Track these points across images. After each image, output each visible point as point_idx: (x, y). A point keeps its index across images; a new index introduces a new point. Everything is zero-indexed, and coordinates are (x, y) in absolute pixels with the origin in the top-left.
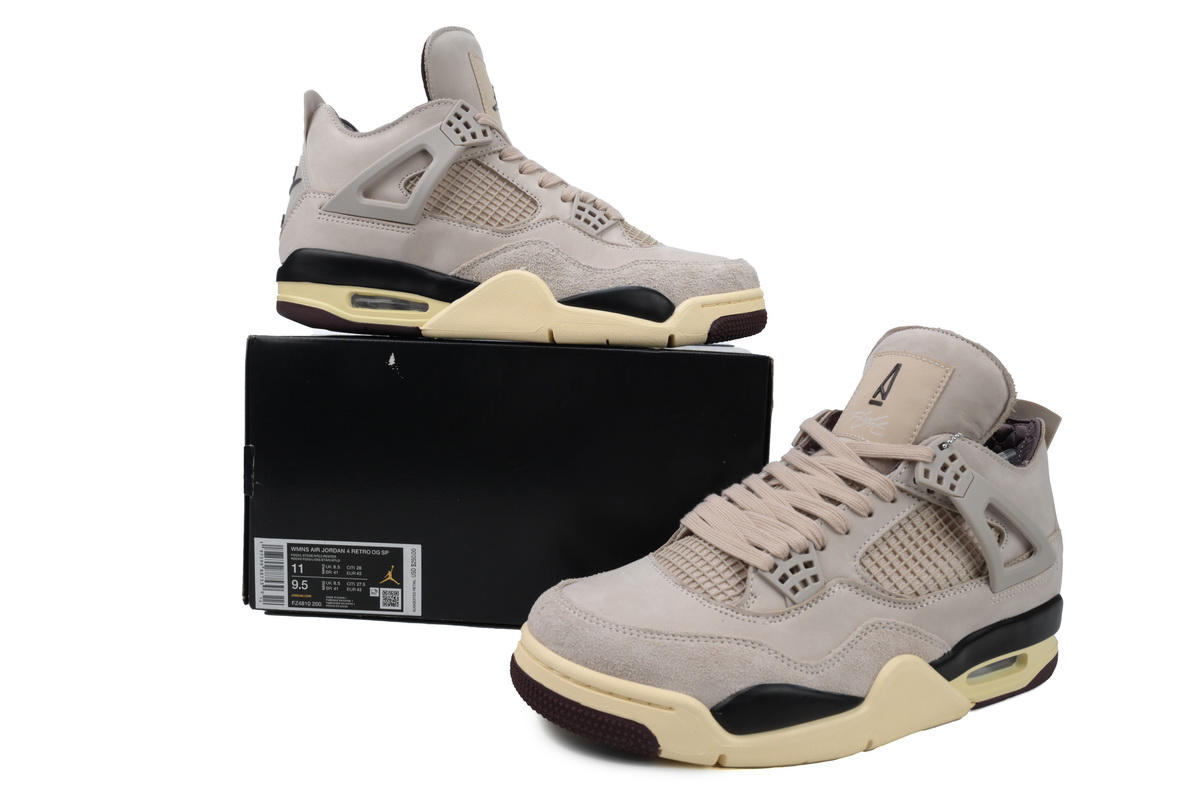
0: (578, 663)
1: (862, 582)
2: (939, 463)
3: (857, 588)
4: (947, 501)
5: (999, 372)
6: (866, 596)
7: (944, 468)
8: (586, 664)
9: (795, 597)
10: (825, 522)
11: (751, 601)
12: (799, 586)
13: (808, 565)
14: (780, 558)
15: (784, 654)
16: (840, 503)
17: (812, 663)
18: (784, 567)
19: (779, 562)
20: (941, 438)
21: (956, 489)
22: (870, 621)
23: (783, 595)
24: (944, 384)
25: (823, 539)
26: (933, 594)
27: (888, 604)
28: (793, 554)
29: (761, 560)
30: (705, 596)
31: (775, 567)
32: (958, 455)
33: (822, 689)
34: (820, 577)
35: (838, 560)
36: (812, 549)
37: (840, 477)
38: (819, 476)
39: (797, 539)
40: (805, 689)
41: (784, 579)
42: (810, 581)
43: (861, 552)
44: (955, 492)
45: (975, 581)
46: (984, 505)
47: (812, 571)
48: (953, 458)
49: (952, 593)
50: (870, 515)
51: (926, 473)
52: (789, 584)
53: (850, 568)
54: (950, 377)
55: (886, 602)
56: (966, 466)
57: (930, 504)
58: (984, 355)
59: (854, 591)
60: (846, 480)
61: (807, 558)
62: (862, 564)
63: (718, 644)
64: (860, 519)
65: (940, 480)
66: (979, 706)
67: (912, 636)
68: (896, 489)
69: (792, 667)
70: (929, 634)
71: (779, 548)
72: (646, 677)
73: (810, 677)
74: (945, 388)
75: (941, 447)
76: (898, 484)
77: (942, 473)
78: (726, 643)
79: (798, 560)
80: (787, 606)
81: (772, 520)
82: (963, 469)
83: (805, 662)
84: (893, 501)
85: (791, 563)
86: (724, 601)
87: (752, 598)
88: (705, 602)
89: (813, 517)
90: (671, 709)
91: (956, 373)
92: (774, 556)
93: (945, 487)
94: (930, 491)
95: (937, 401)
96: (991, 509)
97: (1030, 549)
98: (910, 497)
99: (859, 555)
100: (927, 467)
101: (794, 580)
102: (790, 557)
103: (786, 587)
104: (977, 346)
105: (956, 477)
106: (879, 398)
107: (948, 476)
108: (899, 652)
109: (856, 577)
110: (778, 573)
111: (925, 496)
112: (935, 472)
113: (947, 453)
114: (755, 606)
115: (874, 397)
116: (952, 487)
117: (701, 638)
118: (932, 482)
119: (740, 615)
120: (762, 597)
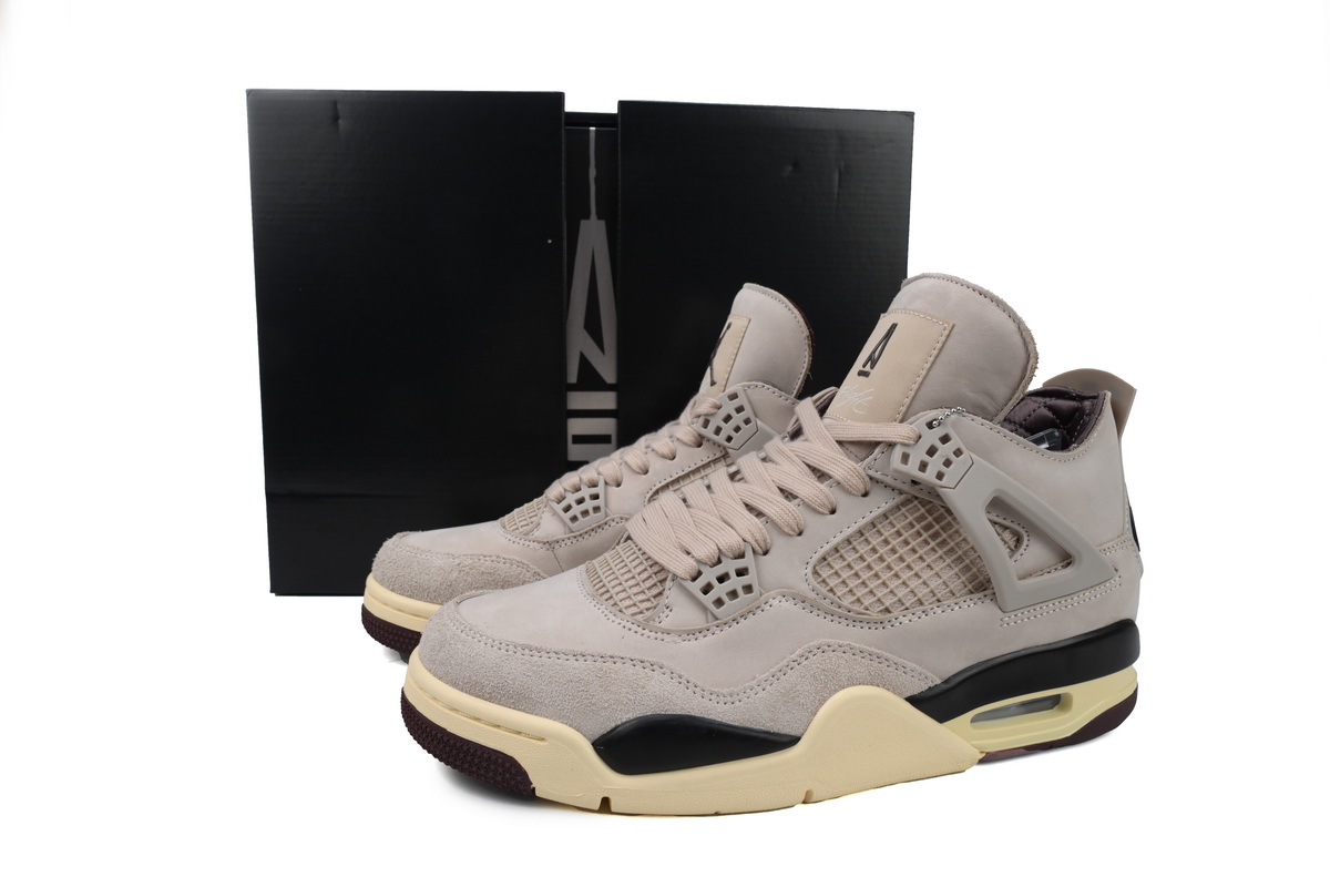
0: (447, 682)
1: (812, 595)
2: (925, 445)
3: (803, 602)
4: (933, 493)
5: (1013, 327)
6: (815, 612)
7: (932, 451)
8: (455, 685)
9: (718, 612)
10: (769, 521)
11: (665, 614)
12: (725, 598)
13: (741, 573)
14: (706, 564)
15: (691, 679)
16: (796, 497)
17: (725, 691)
18: (710, 575)
19: (703, 569)
20: (930, 415)
21: (945, 479)
22: (816, 643)
23: (704, 609)
24: (939, 345)
25: (765, 541)
26: (911, 610)
27: (844, 622)
28: (723, 559)
29: (681, 565)
30: (613, 609)
31: (700, 573)
32: (953, 434)
33: (736, 724)
34: (756, 588)
35: (786, 567)
36: (749, 554)
37: (807, 465)
38: (786, 466)
39: (729, 540)
40: (712, 722)
41: (707, 589)
42: (740, 591)
43: (816, 557)
44: (943, 483)
45: (976, 596)
46: (986, 498)
47: (744, 580)
48: (945, 439)
49: (939, 611)
50: (833, 512)
51: (905, 458)
52: (713, 595)
53: (800, 579)
54: (948, 336)
55: (842, 620)
56: (963, 448)
57: (916, 498)
58: (993, 306)
59: (800, 605)
60: (814, 470)
61: (740, 563)
62: (815, 573)
63: (609, 664)
64: (818, 517)
65: (923, 467)
66: (989, 758)
67: (875, 664)
68: (867, 479)
69: (698, 695)
70: (900, 660)
71: (705, 550)
72: (517, 700)
73: (721, 708)
74: (941, 350)
75: (930, 425)
76: (871, 473)
77: (927, 458)
78: (619, 664)
79: (729, 566)
80: (708, 622)
81: (713, 519)
82: (958, 453)
83: (716, 690)
84: (865, 495)
85: (720, 570)
86: (633, 615)
87: (667, 612)
88: (610, 616)
89: (759, 514)
90: (543, 739)
91: (955, 330)
92: (699, 562)
93: (929, 476)
94: (914, 482)
95: (931, 367)
96: (998, 505)
97: (1066, 559)
98: (889, 490)
99: (813, 561)
100: (907, 450)
101: (720, 590)
102: (719, 561)
103: (708, 599)
104: (983, 293)
105: (948, 463)
106: (868, 368)
107: (935, 463)
108: (853, 682)
109: (804, 588)
110: (701, 582)
111: (906, 487)
112: (918, 455)
113: (938, 432)
114: (668, 621)
115: (864, 366)
116: (940, 476)
117: (590, 657)
118: (912, 468)
119: (646, 631)
120: (681, 610)
